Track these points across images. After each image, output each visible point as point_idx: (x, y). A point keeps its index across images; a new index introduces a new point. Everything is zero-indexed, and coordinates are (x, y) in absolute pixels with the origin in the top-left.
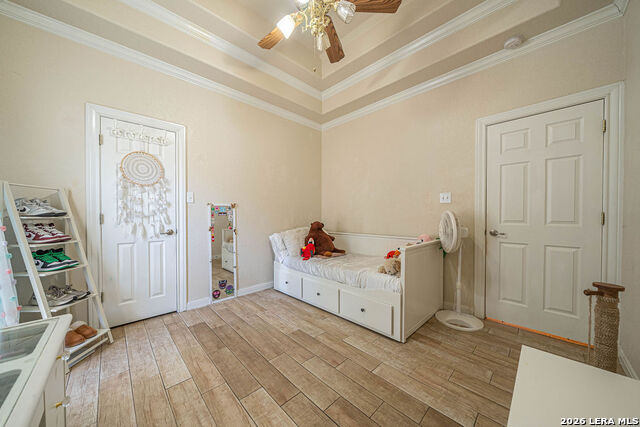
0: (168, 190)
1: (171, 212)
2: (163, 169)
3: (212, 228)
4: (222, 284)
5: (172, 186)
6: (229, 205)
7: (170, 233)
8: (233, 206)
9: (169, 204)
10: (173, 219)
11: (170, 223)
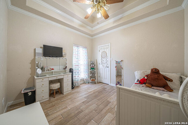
0: (107, 58)
1: (108, 62)
2: (107, 54)
3: (116, 67)
4: (119, 83)
5: (108, 57)
6: (120, 61)
7: (108, 67)
8: (122, 61)
9: (108, 61)
10: (108, 64)
11: (108, 65)
